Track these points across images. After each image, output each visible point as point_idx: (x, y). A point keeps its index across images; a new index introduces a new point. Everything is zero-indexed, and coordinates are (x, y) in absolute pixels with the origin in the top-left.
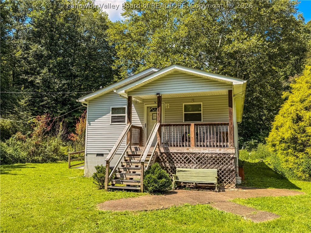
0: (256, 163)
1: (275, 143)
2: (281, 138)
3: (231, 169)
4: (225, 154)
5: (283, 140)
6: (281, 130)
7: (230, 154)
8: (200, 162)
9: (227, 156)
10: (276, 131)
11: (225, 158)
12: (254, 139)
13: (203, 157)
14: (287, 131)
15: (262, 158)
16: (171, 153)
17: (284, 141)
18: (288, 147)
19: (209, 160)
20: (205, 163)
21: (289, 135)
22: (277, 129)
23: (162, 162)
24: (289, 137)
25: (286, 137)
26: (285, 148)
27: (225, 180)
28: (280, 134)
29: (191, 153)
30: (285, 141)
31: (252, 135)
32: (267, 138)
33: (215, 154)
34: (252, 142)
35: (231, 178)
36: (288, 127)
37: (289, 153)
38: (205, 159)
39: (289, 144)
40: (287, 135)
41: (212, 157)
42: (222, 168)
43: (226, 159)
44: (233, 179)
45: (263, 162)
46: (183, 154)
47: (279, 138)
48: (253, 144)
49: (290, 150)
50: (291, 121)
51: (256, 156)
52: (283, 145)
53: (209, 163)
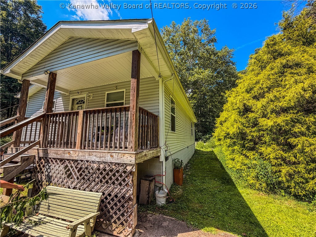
0: (208, 152)
1: (221, 138)
2: (225, 133)
3: (127, 196)
4: (118, 164)
5: (228, 135)
6: (225, 124)
7: (127, 165)
8: (82, 177)
9: (121, 169)
10: (221, 126)
11: (118, 171)
12: (209, 134)
13: (87, 168)
14: (233, 125)
15: (213, 147)
16: (50, 158)
17: (228, 137)
18: (234, 143)
19: (94, 175)
20: (88, 179)
21: (234, 130)
22: (221, 124)
23: (38, 172)
24: (236, 133)
25: (231, 133)
26: (230, 145)
27: (115, 217)
28: (225, 129)
29: (73, 160)
30: (231, 137)
31: (208, 132)
32: (214, 134)
33: (103, 163)
34: (207, 136)
35: (125, 214)
36: (233, 120)
37: (235, 150)
38: (89, 173)
39: (236, 140)
40: (232, 130)
41: (99, 169)
42: (112, 191)
43: (119, 174)
44: (129, 217)
45: (212, 151)
46: (64, 161)
47: (223, 134)
48: (208, 137)
49: (236, 147)
50: (237, 113)
51: (209, 146)
52: (228, 141)
53: (94, 180)
